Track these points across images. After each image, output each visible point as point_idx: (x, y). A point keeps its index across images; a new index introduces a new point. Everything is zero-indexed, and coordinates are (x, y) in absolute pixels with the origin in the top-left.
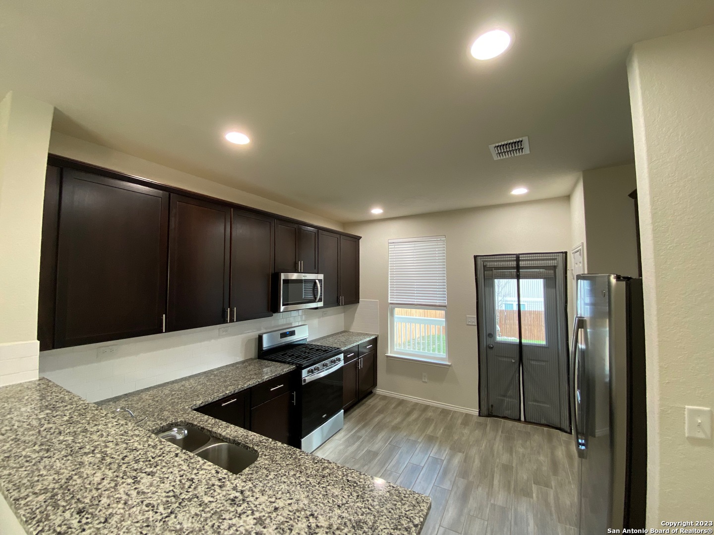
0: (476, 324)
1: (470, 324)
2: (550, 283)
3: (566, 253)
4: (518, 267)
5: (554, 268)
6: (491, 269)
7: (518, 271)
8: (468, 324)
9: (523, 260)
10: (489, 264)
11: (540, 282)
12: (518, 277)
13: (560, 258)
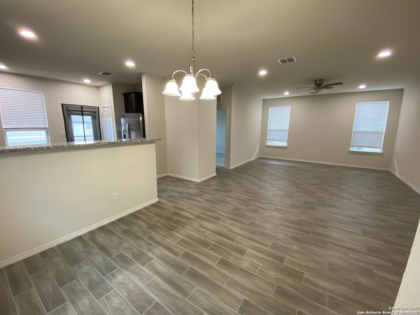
0: (65, 135)
1: (62, 135)
2: (94, 118)
3: (99, 107)
4: (82, 111)
5: (95, 112)
6: (70, 111)
7: (82, 113)
8: (61, 135)
9: (84, 108)
10: (69, 108)
11: (90, 117)
12: (83, 115)
13: (97, 109)
